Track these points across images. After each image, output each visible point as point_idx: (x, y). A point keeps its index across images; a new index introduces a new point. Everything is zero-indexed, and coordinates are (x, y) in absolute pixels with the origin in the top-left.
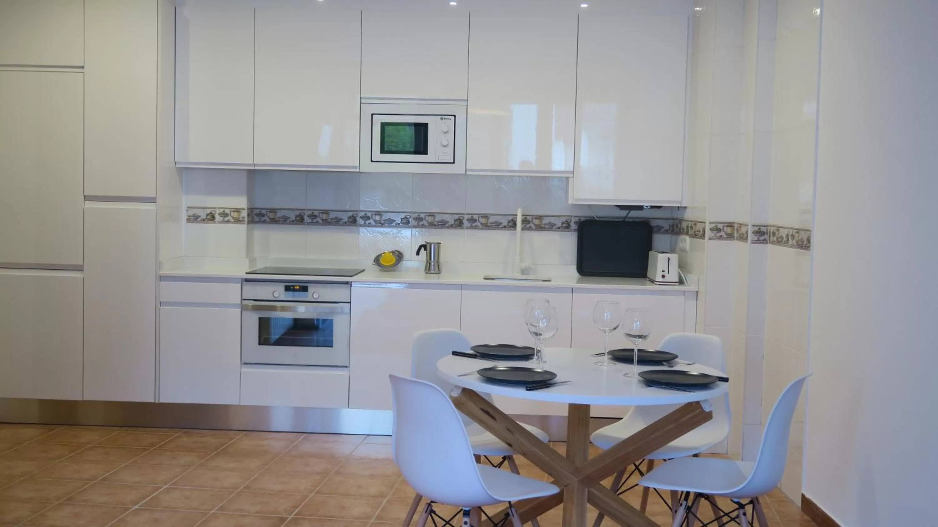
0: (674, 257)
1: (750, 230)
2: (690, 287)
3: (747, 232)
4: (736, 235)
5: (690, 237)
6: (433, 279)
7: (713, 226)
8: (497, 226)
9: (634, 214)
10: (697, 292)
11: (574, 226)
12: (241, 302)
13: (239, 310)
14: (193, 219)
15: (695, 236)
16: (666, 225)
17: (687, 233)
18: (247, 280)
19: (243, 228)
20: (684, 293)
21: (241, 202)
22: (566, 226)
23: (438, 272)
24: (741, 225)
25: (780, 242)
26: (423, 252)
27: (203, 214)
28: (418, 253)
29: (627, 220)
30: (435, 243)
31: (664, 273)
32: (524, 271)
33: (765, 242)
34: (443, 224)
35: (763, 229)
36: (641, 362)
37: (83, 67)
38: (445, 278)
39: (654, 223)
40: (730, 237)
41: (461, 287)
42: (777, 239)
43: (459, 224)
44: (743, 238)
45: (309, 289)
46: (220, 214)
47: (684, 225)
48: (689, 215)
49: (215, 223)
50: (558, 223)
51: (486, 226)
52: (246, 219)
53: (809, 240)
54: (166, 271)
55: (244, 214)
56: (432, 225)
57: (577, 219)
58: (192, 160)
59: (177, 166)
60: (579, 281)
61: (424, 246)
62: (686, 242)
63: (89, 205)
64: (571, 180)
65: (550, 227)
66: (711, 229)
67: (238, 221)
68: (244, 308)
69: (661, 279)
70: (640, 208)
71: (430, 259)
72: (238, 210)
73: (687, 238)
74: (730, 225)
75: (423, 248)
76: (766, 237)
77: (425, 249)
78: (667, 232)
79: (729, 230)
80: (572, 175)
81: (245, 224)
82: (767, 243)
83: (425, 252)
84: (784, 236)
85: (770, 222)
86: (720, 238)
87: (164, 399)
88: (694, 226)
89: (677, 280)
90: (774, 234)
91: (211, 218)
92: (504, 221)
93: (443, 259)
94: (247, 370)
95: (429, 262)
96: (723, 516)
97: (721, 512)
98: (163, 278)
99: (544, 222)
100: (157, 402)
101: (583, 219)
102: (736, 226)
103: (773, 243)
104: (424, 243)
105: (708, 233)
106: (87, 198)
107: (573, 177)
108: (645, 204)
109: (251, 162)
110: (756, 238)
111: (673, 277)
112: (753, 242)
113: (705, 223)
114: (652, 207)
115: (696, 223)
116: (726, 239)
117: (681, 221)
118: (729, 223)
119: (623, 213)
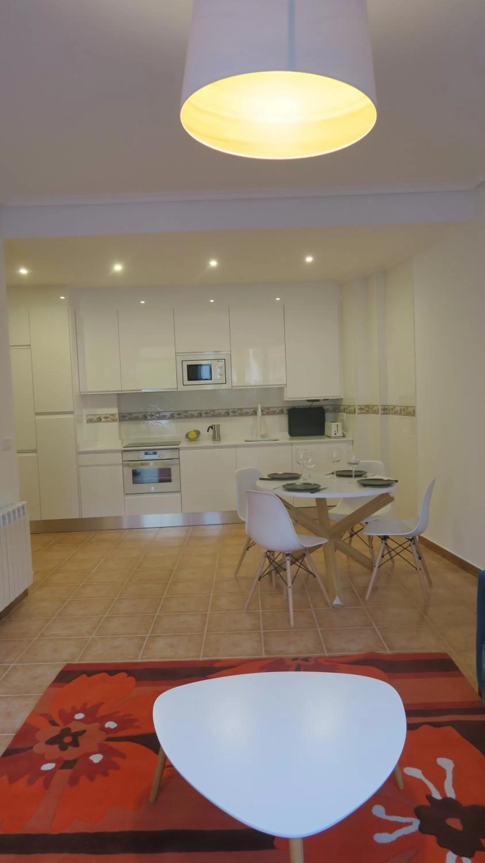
0: (339, 424)
1: (380, 408)
2: (349, 438)
3: (378, 409)
4: (370, 411)
5: (346, 413)
6: (217, 444)
7: (359, 407)
8: (246, 414)
9: (315, 404)
10: (353, 441)
11: (285, 412)
12: (122, 462)
13: (121, 467)
14: (90, 421)
15: (350, 413)
16: (331, 408)
17: (344, 411)
18: (125, 451)
19: (116, 424)
20: (347, 441)
21: (115, 411)
22: (281, 412)
23: (219, 439)
24: (374, 406)
25: (396, 413)
26: (210, 430)
27: (95, 418)
28: (208, 431)
29: (312, 407)
30: (217, 425)
31: (335, 433)
32: (263, 436)
33: (387, 413)
34: (219, 415)
35: (386, 407)
36: (356, 476)
37: (30, 345)
38: (224, 442)
39: (325, 408)
40: (368, 412)
41: (236, 446)
42: (394, 412)
43: (227, 414)
44: (376, 412)
45: (157, 453)
46: (104, 418)
47: (342, 408)
48: (345, 403)
49: (101, 422)
50: (278, 410)
51: (241, 415)
52: (118, 419)
53: (414, 412)
54: (81, 449)
55: (117, 416)
56: (214, 416)
57: (287, 408)
58: (89, 390)
59: (82, 394)
60: (290, 440)
61: (212, 427)
62: (344, 416)
63: (39, 417)
64: (285, 388)
65: (274, 413)
66: (359, 409)
67: (114, 420)
68: (123, 465)
69: (334, 436)
70: (318, 400)
71: (215, 433)
72: (113, 415)
73: (345, 414)
74: (368, 406)
75: (210, 428)
76: (387, 411)
77: (212, 428)
78: (332, 411)
79: (367, 409)
80: (285, 386)
81: (117, 422)
82: (388, 414)
83: (212, 430)
84: (399, 410)
85: (389, 404)
86: (363, 413)
87: (85, 516)
88: (348, 408)
89: (342, 435)
90: (392, 409)
91: (99, 420)
92: (250, 411)
93: (221, 433)
94: (127, 497)
95: (214, 434)
96: (392, 551)
97: (390, 549)
98: (80, 453)
99: (270, 411)
100: (81, 517)
101: (290, 408)
102: (370, 406)
103: (392, 414)
104: (211, 425)
105: (357, 411)
106: (37, 414)
107: (286, 387)
108: (320, 399)
109: (121, 389)
110: (383, 412)
111: (340, 434)
112: (382, 414)
113: (355, 406)
114: (324, 400)
115: (349, 406)
116: (366, 413)
117: (340, 406)
118: (367, 405)
119: (309, 404)
